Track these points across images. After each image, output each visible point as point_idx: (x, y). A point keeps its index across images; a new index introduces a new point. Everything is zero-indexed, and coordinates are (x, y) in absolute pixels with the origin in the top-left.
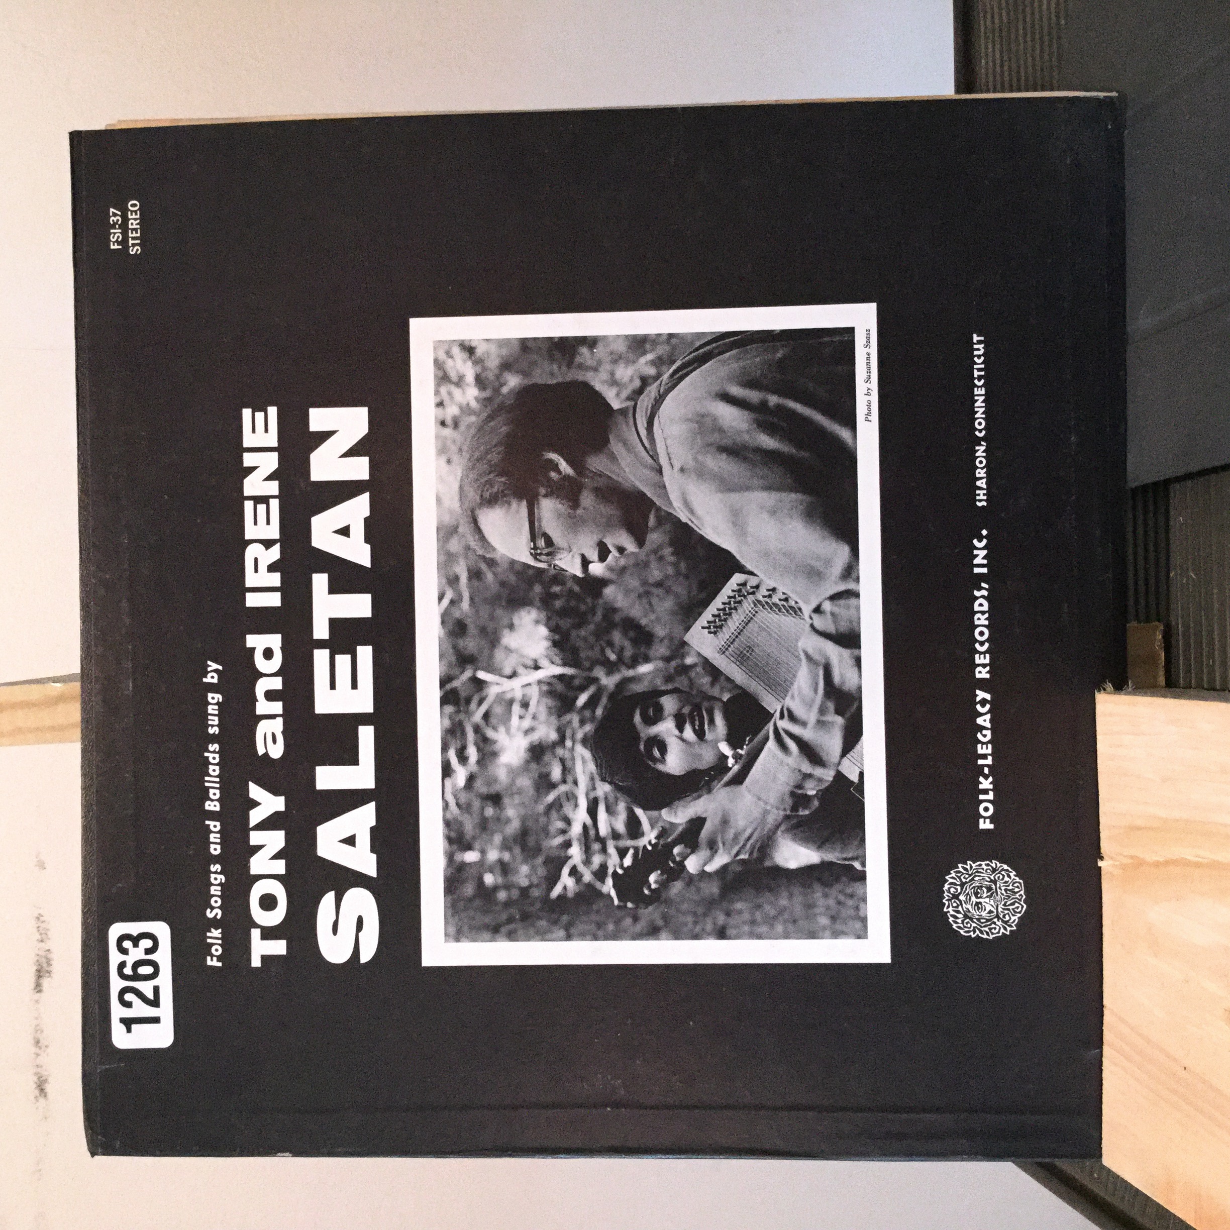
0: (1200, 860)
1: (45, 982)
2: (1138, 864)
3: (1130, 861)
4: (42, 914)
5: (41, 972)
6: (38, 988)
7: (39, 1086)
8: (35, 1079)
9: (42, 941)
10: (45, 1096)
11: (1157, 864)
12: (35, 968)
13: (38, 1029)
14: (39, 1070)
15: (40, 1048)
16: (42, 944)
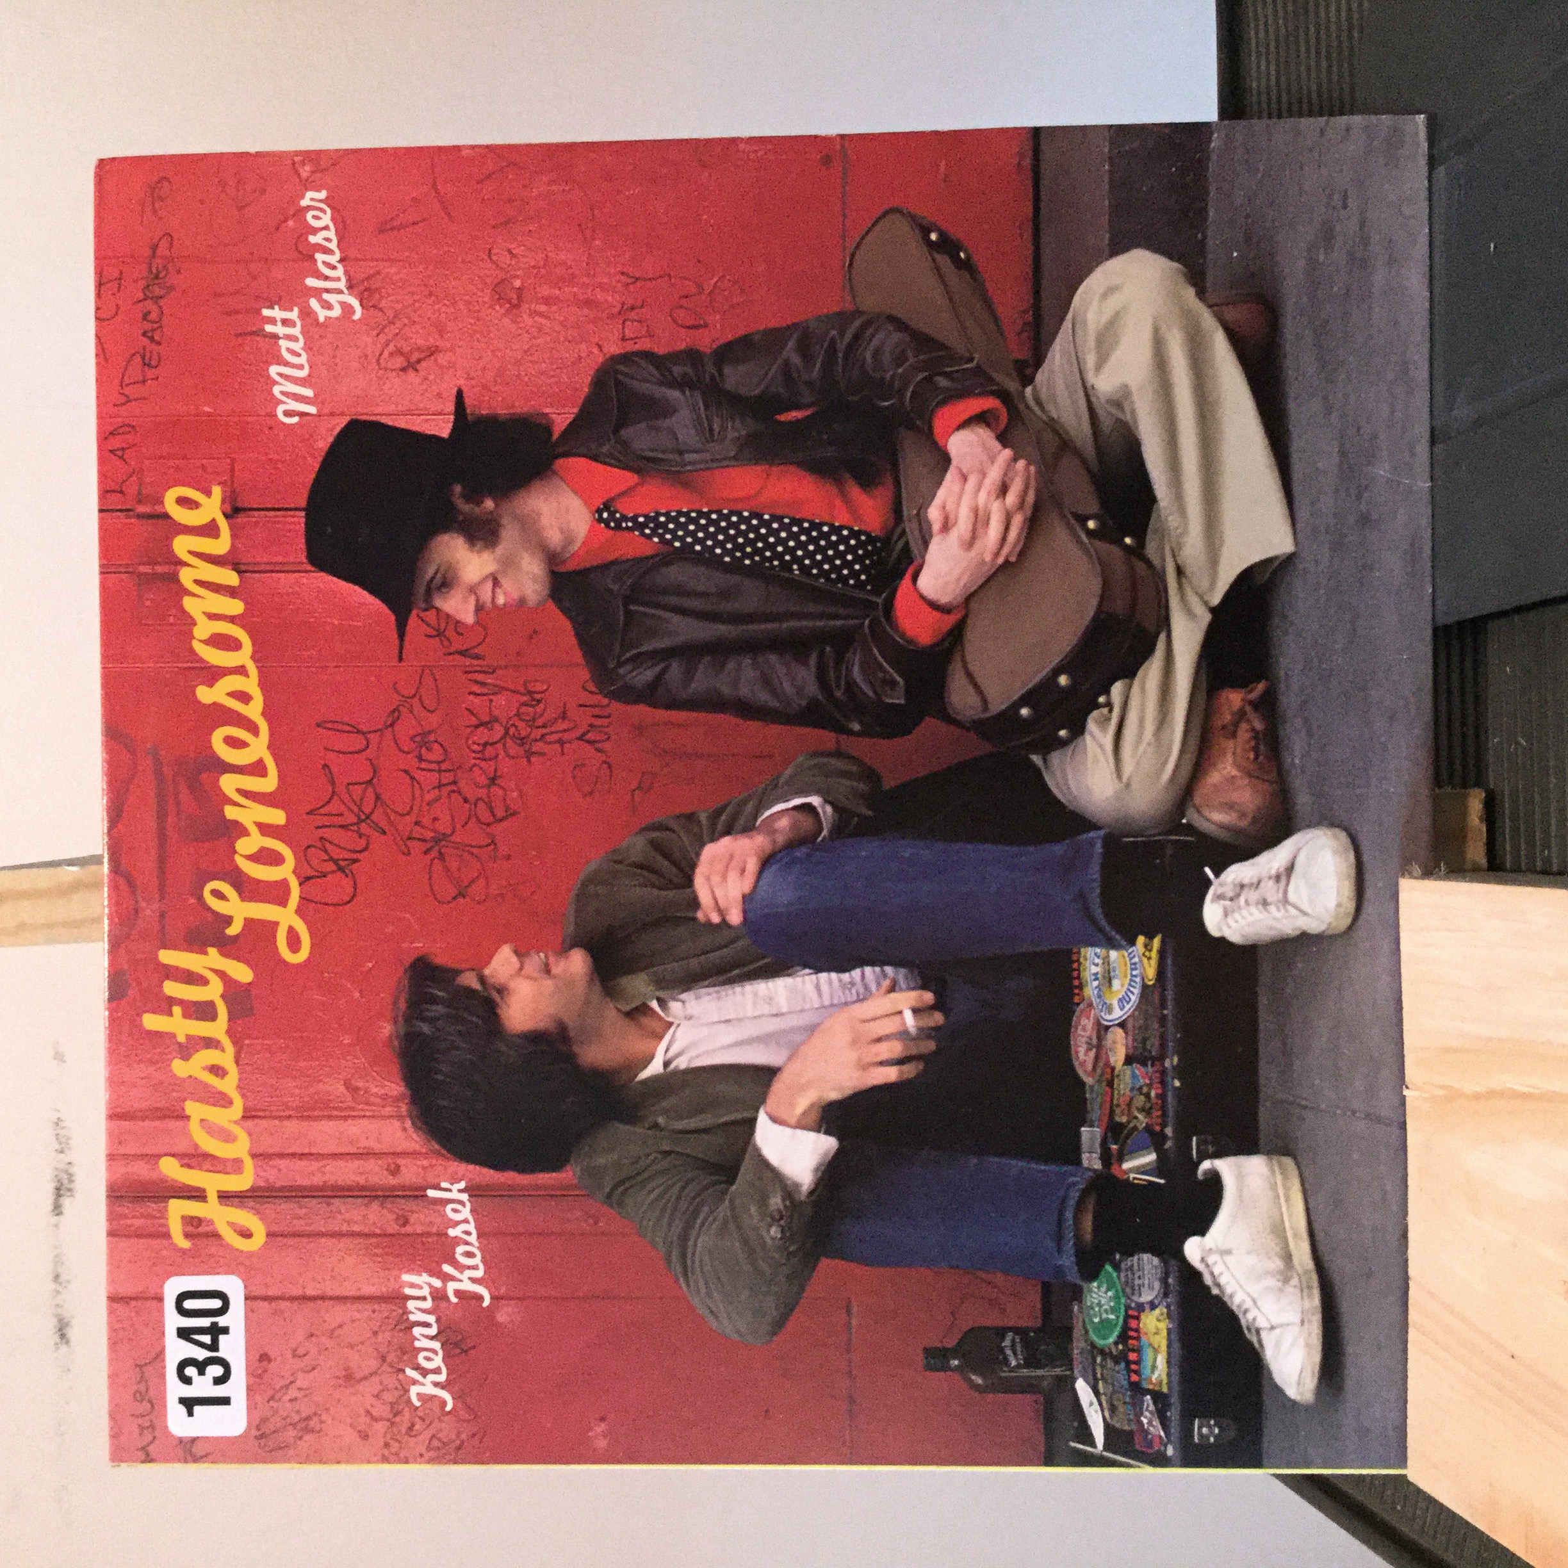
0: (1531, 1090)
1: (66, 1202)
2: (1453, 1095)
3: (1441, 1092)
4: (63, 1118)
5: (61, 1190)
6: (57, 1209)
7: (60, 1330)
8: (55, 1321)
9: (62, 1152)
10: (67, 1342)
11: (1477, 1097)
12: (51, 1186)
13: (58, 1260)
14: (59, 1311)
15: (60, 1284)
16: (62, 1155)
